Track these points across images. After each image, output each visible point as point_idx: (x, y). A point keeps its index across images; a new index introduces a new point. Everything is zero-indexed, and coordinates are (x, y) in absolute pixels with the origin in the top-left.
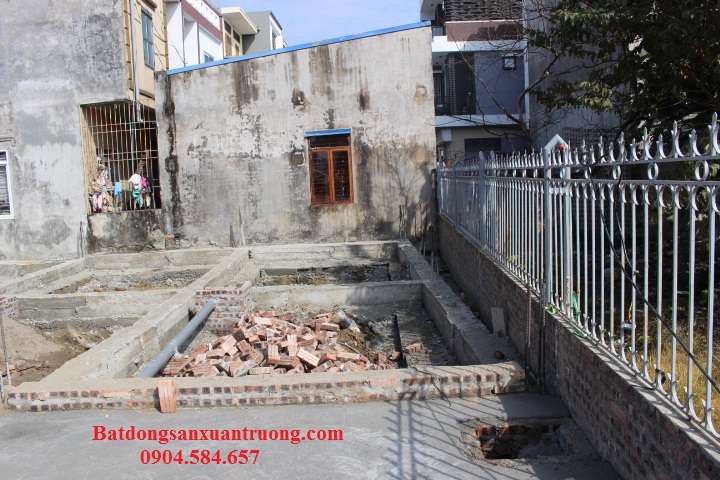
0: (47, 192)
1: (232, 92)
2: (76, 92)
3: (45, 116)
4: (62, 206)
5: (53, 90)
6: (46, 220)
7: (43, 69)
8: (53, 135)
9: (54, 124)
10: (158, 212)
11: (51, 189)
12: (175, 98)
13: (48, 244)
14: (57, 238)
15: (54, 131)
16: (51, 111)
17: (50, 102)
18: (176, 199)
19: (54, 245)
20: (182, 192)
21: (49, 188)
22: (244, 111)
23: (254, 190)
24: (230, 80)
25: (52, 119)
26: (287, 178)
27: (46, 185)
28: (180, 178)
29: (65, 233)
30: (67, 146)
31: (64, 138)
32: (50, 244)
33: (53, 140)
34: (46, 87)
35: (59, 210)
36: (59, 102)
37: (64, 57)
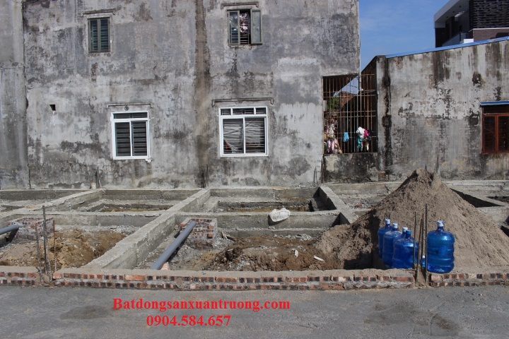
0: (294, 138)
1: (431, 72)
2: (320, 67)
3: (297, 84)
4: (305, 148)
5: (304, 65)
6: (292, 158)
7: (297, 51)
8: (302, 97)
9: (303, 90)
10: (375, 154)
11: (298, 136)
12: (391, 74)
13: (292, 175)
14: (299, 171)
15: (303, 94)
16: (302, 80)
17: (301, 73)
18: (388, 145)
19: (296, 176)
20: (393, 141)
21: (296, 135)
22: (440, 86)
23: (444, 141)
24: (430, 64)
25: (302, 86)
26: (467, 133)
27: (294, 132)
28: (392, 131)
29: (305, 167)
30: (312, 105)
31: (310, 100)
32: (293, 175)
33: (301, 101)
34: (299, 63)
35: (302, 151)
36: (308, 74)
37: (313, 42)
